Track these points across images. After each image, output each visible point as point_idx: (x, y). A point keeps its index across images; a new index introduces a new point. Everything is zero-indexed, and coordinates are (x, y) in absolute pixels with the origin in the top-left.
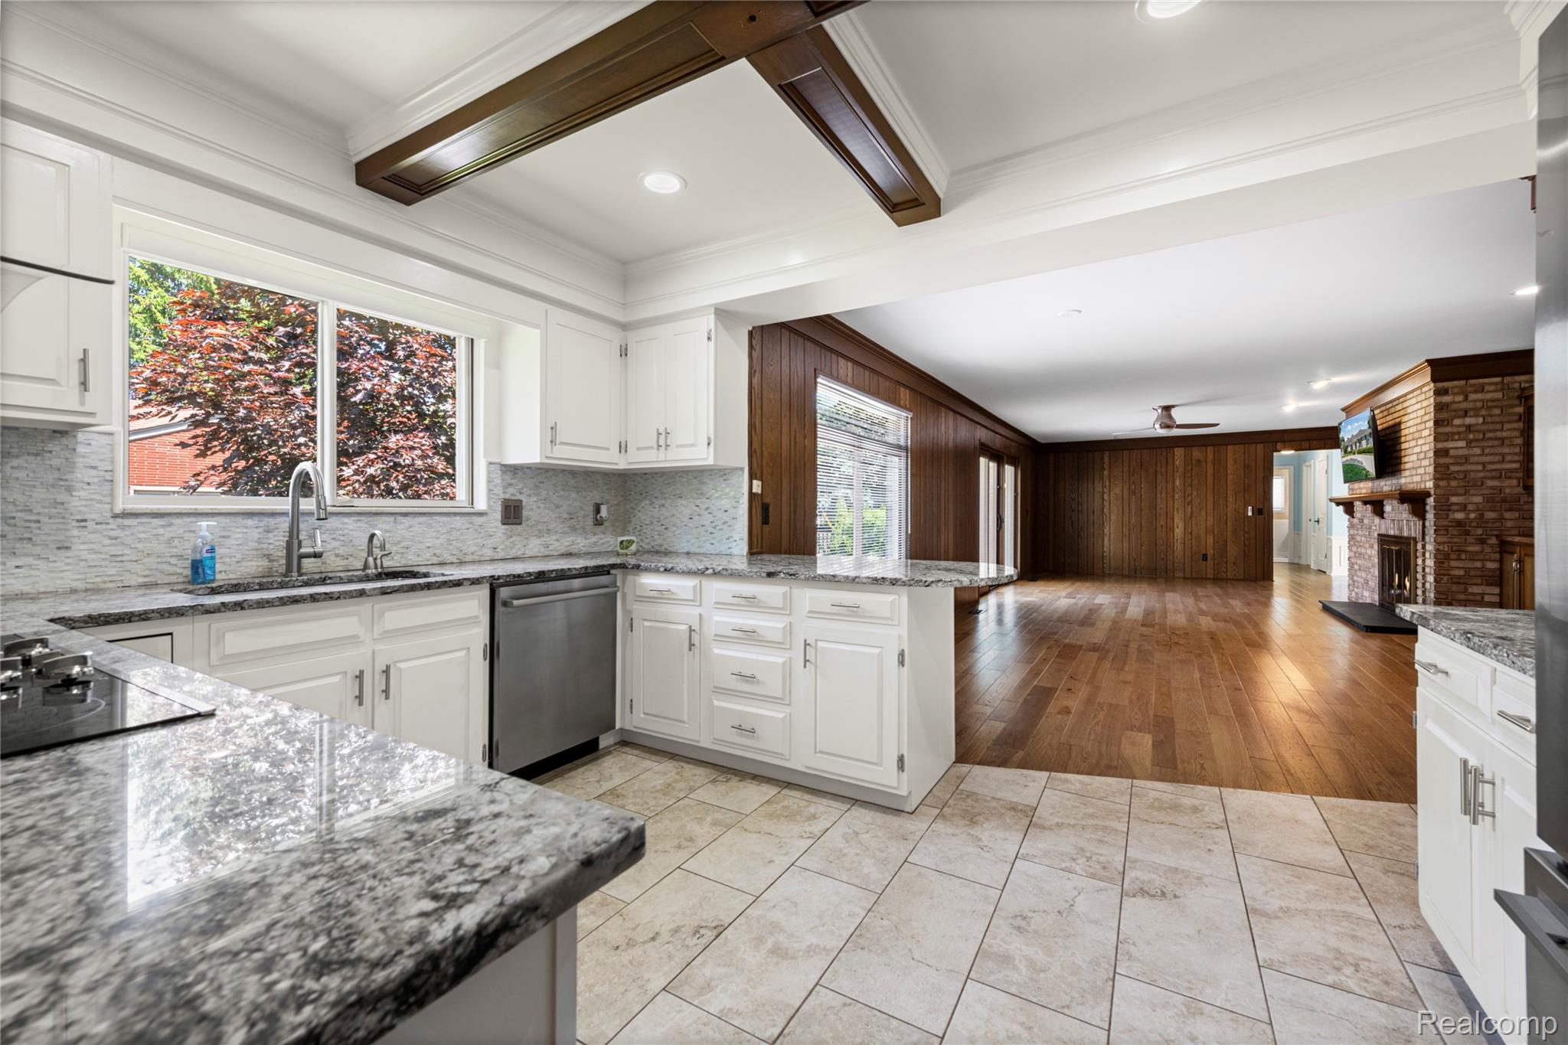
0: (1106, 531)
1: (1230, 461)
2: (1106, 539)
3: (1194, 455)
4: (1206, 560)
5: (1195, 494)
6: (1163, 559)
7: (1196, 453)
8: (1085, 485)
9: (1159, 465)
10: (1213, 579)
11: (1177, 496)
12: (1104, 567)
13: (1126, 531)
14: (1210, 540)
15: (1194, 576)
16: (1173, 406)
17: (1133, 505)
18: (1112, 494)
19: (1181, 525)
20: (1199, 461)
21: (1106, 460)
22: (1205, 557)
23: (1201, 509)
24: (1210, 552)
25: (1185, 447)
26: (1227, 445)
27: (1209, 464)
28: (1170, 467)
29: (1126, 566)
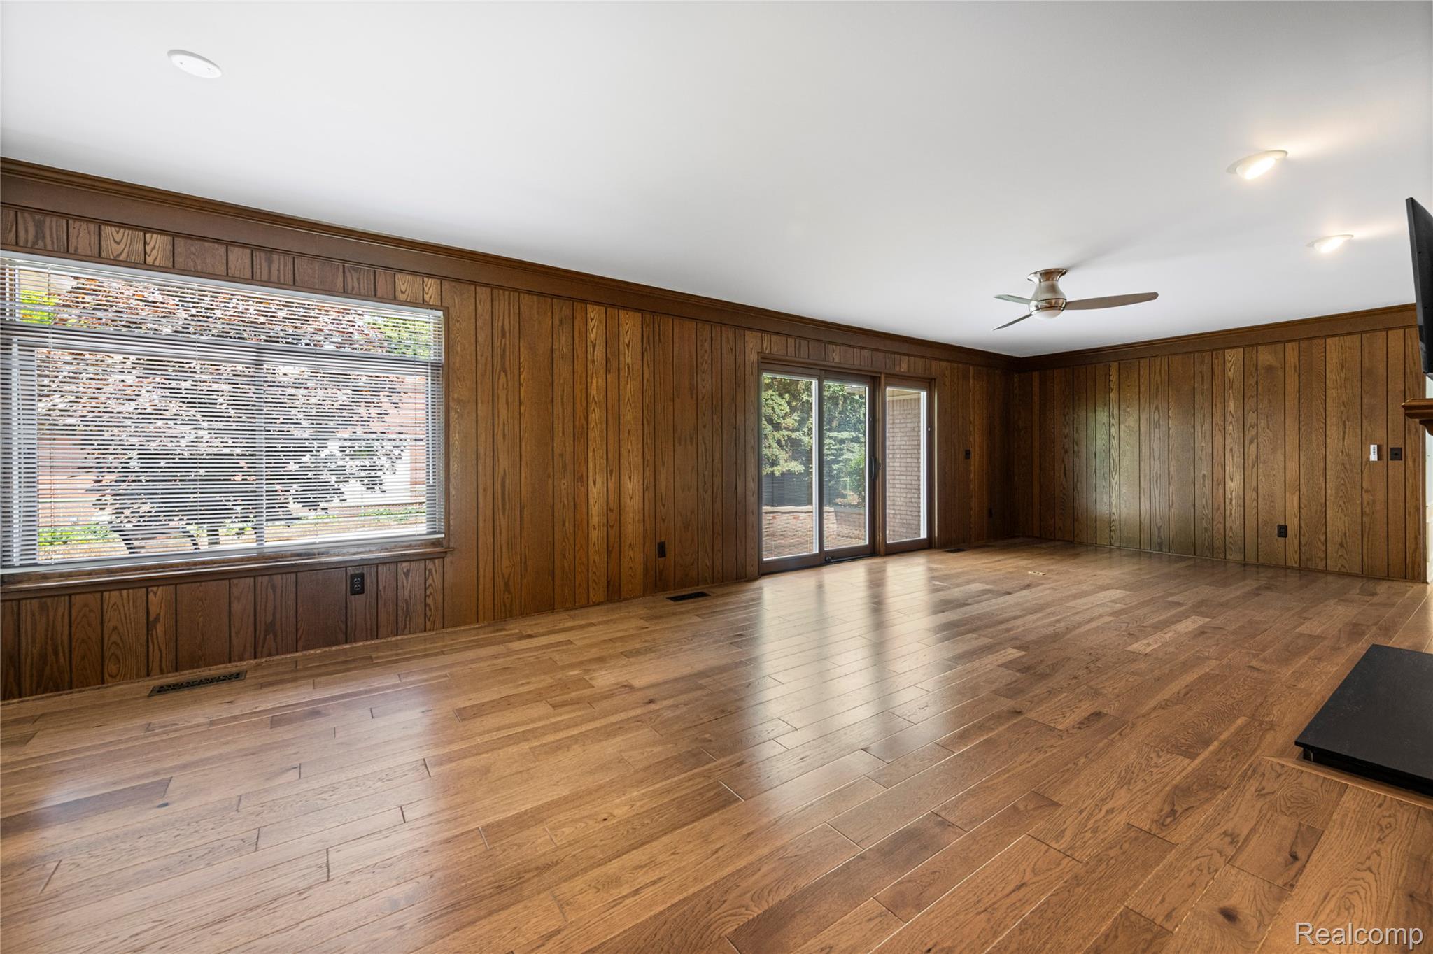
0: (1113, 482)
1: (1332, 364)
2: (1114, 494)
3: (1261, 357)
4: (1286, 536)
5: (1262, 424)
6: (1206, 529)
7: (1266, 357)
8: (1083, 413)
9: (1198, 379)
10: (1299, 569)
11: (1230, 428)
12: (1111, 537)
13: (1145, 484)
14: (1293, 501)
15: (1261, 561)
16: (1062, 273)
17: (1156, 445)
18: (1122, 427)
19: (1238, 476)
20: (1270, 369)
21: (1114, 376)
22: (1283, 531)
23: (1274, 450)
24: (1293, 523)
25: (1244, 347)
26: (1325, 337)
27: (1290, 371)
28: (1218, 381)
29: (1145, 537)
